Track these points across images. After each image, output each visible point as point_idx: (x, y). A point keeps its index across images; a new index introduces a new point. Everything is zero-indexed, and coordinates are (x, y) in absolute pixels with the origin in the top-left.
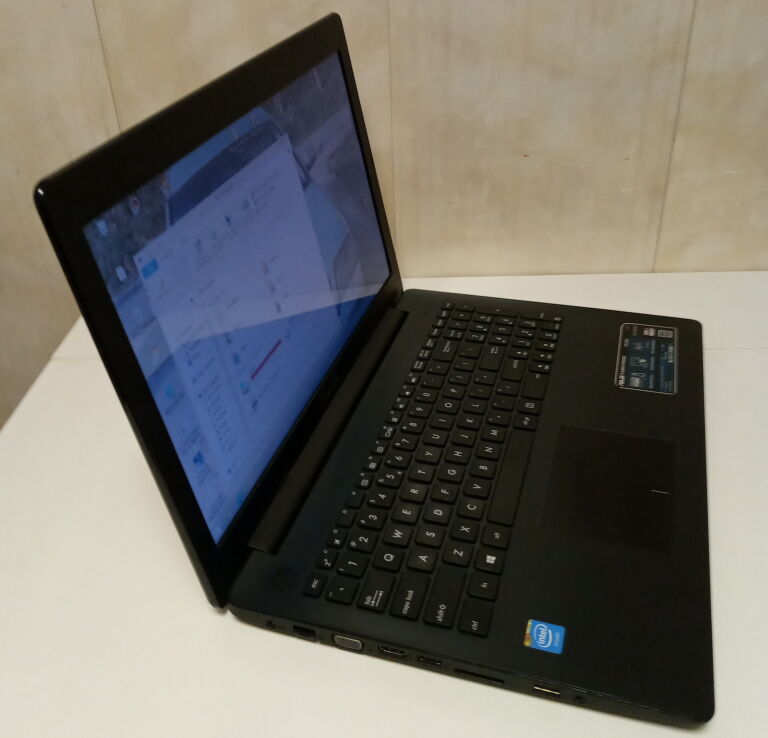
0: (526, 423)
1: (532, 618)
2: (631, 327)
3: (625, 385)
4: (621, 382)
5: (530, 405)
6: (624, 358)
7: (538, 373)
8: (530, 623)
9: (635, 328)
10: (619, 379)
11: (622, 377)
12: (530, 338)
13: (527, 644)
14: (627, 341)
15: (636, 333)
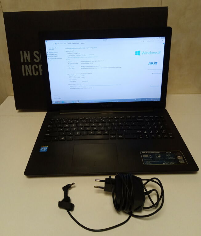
3: (142, 154)
9: (180, 154)
11: (147, 153)
14: (170, 153)
15: (177, 154)
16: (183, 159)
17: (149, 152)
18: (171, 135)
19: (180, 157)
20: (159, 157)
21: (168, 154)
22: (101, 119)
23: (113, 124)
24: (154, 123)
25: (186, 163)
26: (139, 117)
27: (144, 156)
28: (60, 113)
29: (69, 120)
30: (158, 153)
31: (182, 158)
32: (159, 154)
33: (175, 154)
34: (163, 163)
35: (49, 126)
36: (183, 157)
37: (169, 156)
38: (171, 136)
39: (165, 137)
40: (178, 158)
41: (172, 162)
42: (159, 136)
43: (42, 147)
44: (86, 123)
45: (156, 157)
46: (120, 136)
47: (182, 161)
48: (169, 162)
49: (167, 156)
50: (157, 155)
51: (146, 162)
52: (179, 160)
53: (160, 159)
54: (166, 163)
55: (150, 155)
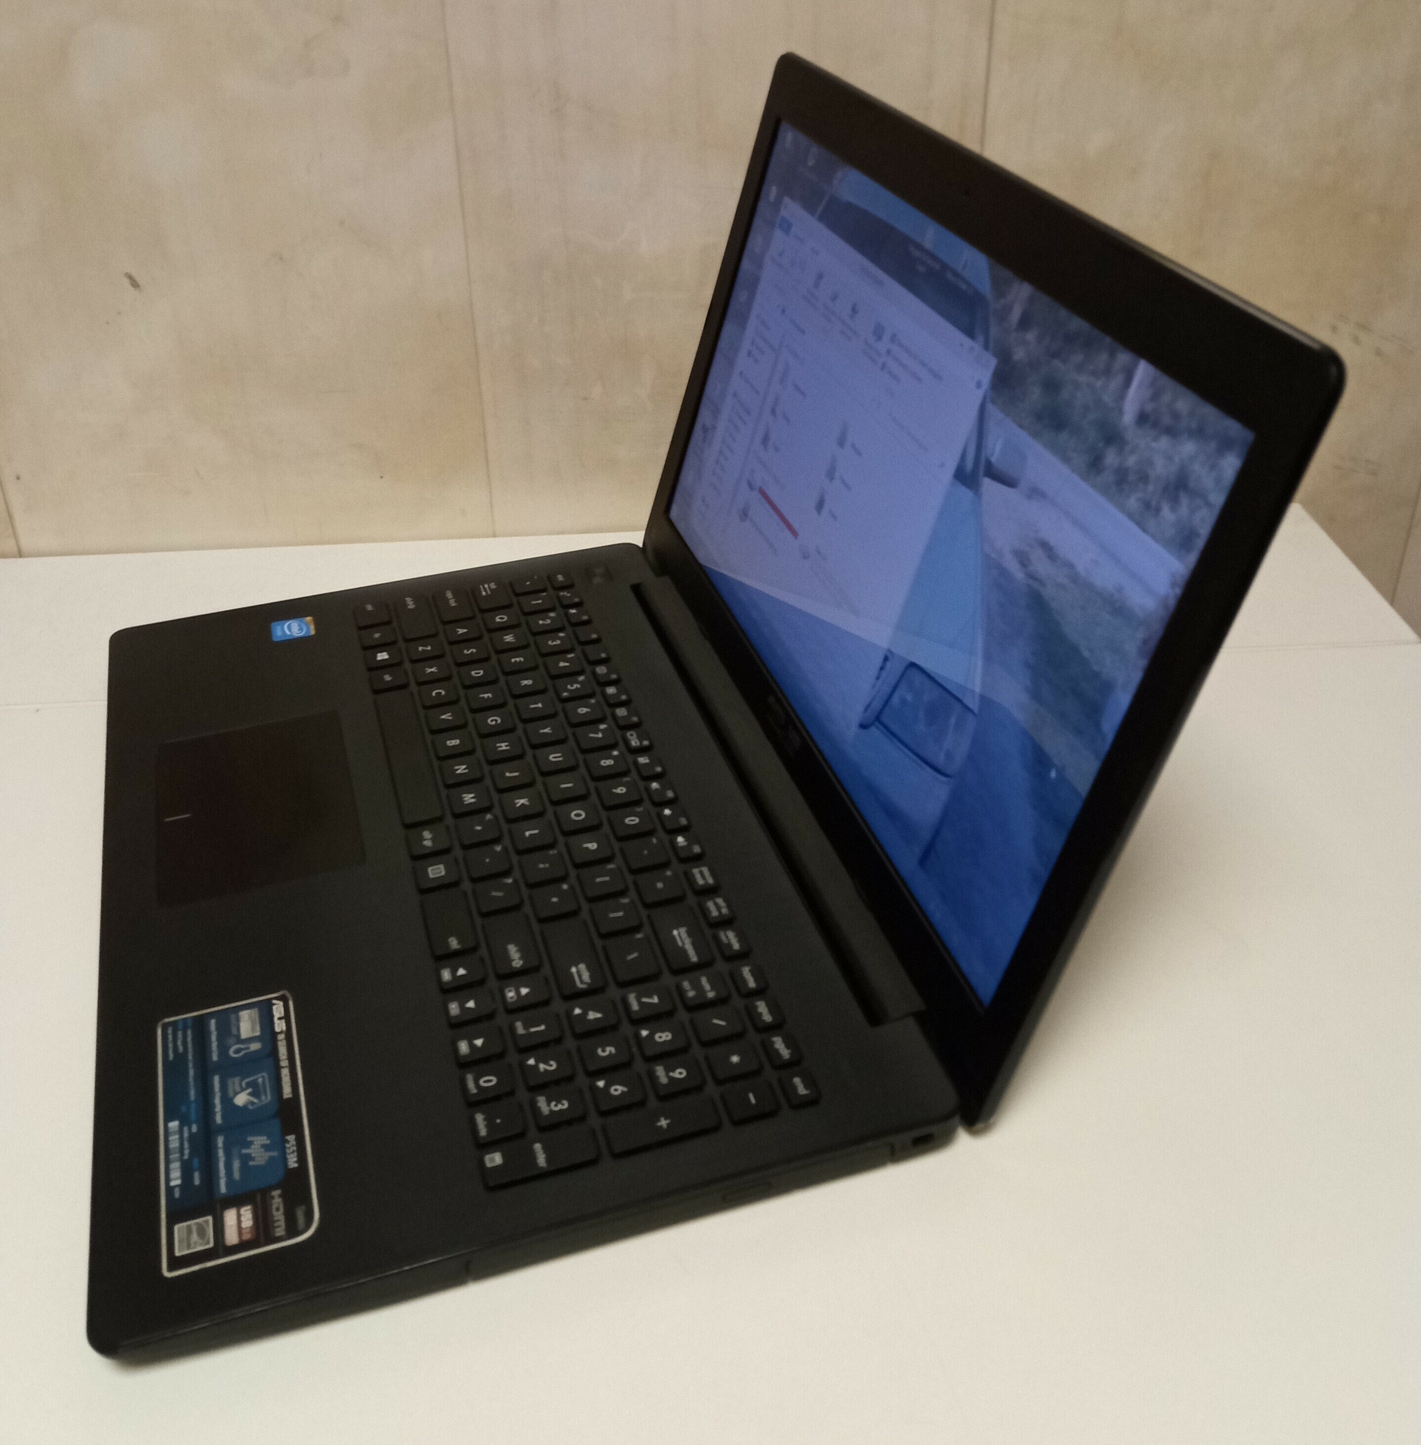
0: (427, 834)
1: (313, 636)
2: (292, 1231)
3: (269, 1004)
4: (278, 1010)
5: (436, 871)
6: (287, 1092)
7: (456, 954)
8: (313, 632)
9: (280, 1232)
10: (286, 1017)
11: (280, 1026)
12: (527, 1050)
13: (309, 619)
14: (292, 1162)
15: (274, 1207)
16: (221, 1249)
17: (289, 1039)
19: (248, 1223)
21: (276, 1146)
25: (175, 1262)
27: (247, 1017)
31: (231, 1237)
32: (267, 1098)
33: (276, 1193)
34: (174, 1125)
36: (244, 1246)
37: (246, 1159)
38: (495, 1159)
39: (480, 1117)
40: (230, 1217)
41: (186, 1177)
45: (235, 1082)
47: (202, 1232)
48: (186, 1157)
49: (251, 1143)
50: (264, 1082)
51: (189, 1033)
52: (207, 1222)
53: (217, 1101)
54: (171, 1138)
55: (255, 1046)
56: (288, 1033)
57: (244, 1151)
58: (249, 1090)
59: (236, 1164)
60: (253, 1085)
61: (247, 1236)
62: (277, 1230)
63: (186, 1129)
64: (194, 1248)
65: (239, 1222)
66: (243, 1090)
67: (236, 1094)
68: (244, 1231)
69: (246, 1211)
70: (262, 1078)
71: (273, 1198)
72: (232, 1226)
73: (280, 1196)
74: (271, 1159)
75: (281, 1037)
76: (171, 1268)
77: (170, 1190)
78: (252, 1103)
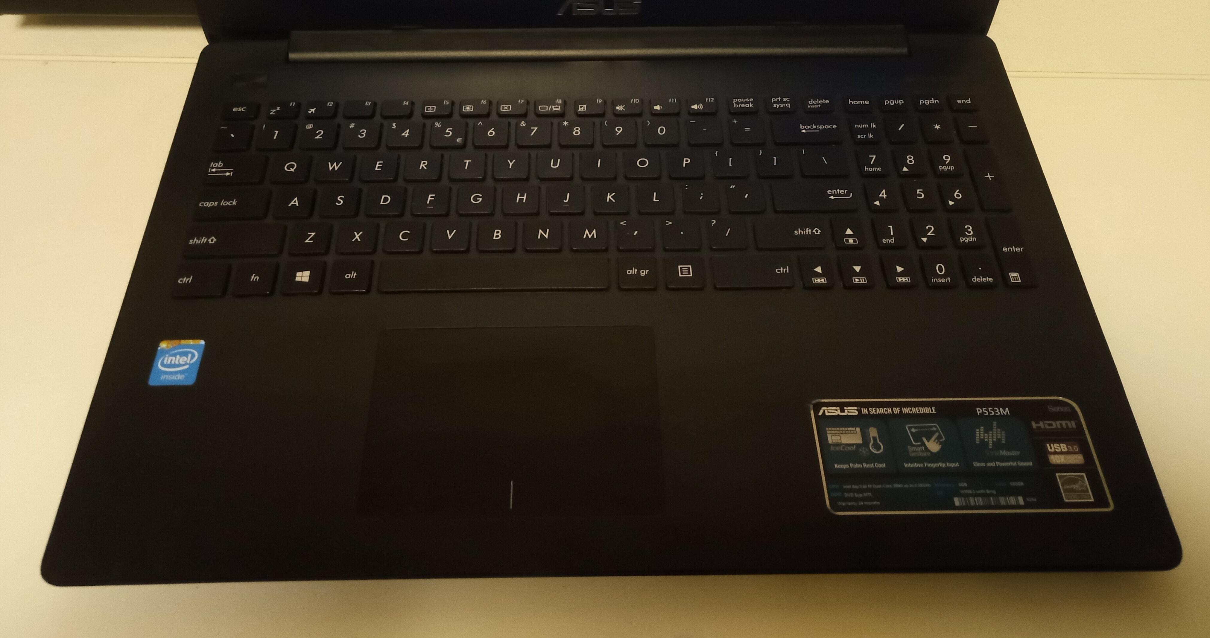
3: (822, 418)
10: (841, 405)
12: (913, 240)
14: (1004, 411)
15: (1047, 427)
16: (1088, 467)
17: (868, 405)
18: (1016, 263)
19: (1063, 447)
20: (933, 446)
21: (987, 422)
22: (561, 115)
23: (643, 163)
24: (910, 159)
25: (1100, 500)
26: (814, 103)
27: (834, 437)
28: (293, 56)
29: (351, 118)
30: (927, 410)
31: (1078, 459)
32: (935, 426)
33: (1034, 425)
34: (957, 501)
35: (215, 168)
36: (1085, 451)
37: (998, 445)
38: (1014, 276)
39: (975, 280)
40: (1055, 459)
41: (1015, 492)
42: (940, 268)
43: (163, 345)
44: (463, 146)
45: (914, 450)
46: (685, 271)
47: (1074, 481)
48: (994, 492)
49: (982, 440)
50: (915, 428)
51: (845, 487)
52: (1060, 477)
53: (934, 465)
54: (972, 504)
55: (873, 432)
56: (860, 405)
57: (990, 445)
58: (924, 439)
59: (1004, 453)
60: (918, 437)
61: (1076, 448)
62: (1070, 426)
63: (962, 492)
64: (1086, 487)
65: (1062, 453)
66: (923, 444)
67: (927, 449)
68: (1071, 450)
69: (1051, 448)
70: (911, 429)
71: (1039, 428)
72: (1065, 459)
73: (1037, 422)
74: (999, 426)
75: (865, 411)
76: (1107, 505)
77: (1027, 506)
78: (939, 437)
